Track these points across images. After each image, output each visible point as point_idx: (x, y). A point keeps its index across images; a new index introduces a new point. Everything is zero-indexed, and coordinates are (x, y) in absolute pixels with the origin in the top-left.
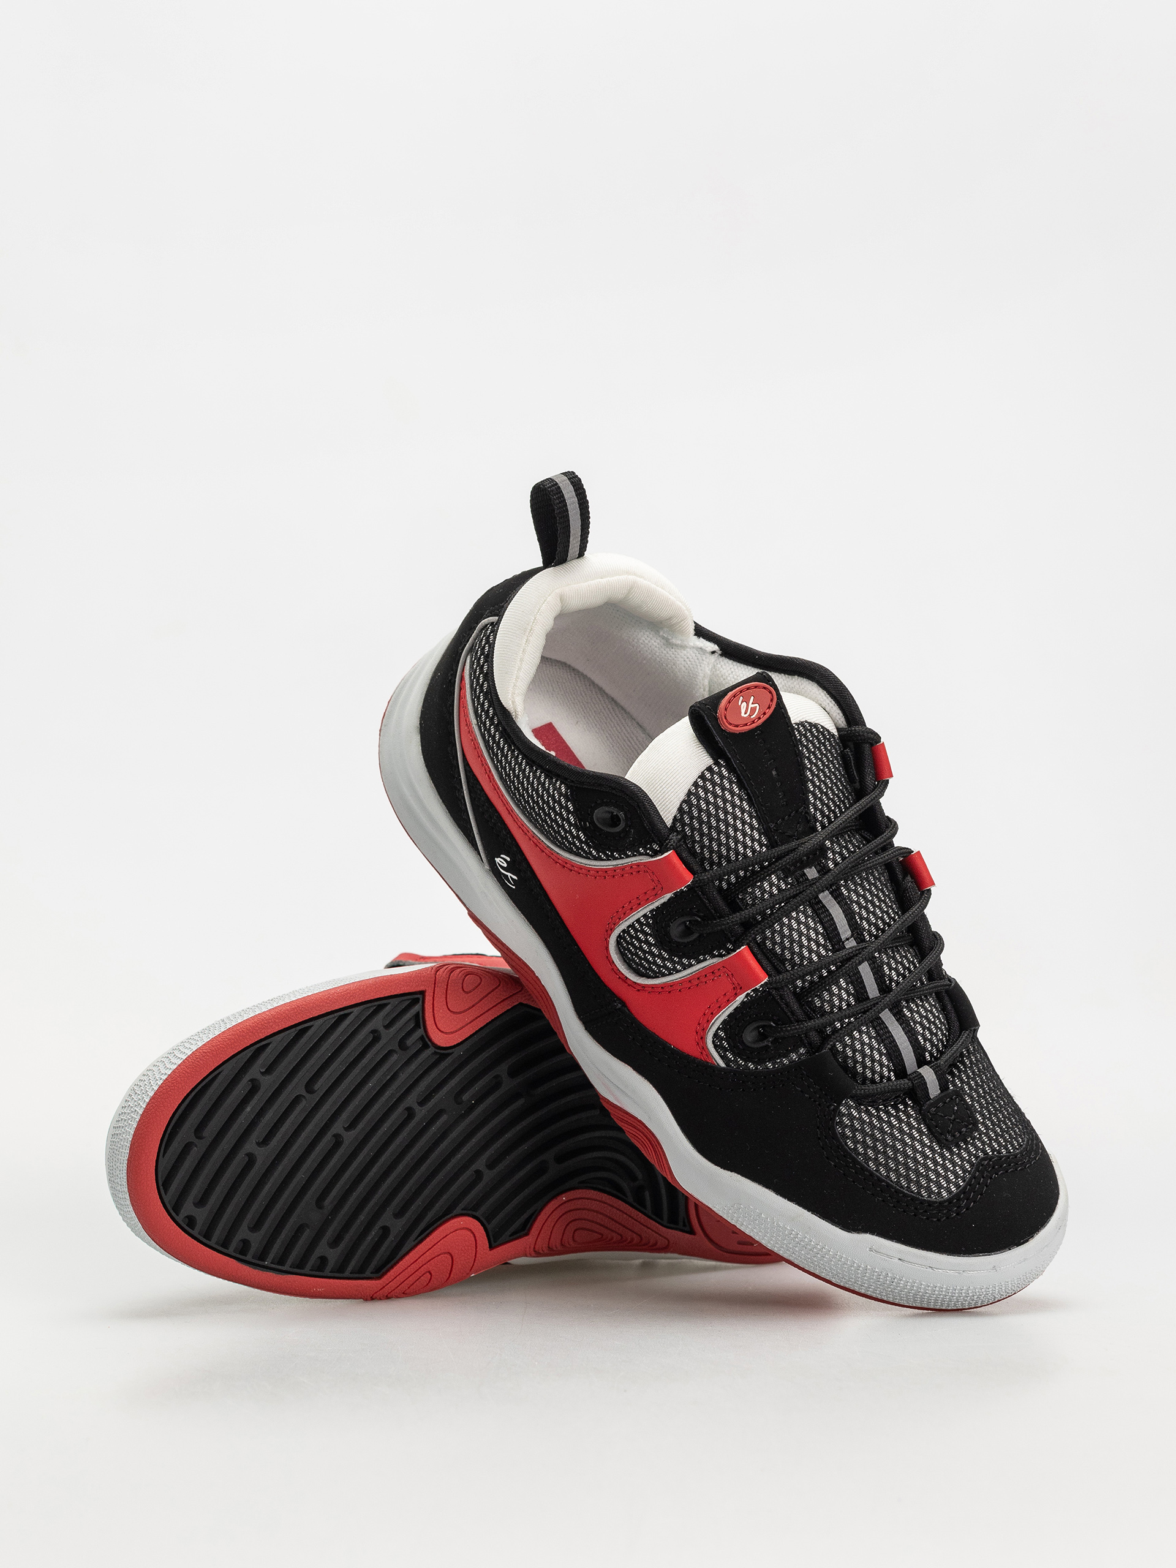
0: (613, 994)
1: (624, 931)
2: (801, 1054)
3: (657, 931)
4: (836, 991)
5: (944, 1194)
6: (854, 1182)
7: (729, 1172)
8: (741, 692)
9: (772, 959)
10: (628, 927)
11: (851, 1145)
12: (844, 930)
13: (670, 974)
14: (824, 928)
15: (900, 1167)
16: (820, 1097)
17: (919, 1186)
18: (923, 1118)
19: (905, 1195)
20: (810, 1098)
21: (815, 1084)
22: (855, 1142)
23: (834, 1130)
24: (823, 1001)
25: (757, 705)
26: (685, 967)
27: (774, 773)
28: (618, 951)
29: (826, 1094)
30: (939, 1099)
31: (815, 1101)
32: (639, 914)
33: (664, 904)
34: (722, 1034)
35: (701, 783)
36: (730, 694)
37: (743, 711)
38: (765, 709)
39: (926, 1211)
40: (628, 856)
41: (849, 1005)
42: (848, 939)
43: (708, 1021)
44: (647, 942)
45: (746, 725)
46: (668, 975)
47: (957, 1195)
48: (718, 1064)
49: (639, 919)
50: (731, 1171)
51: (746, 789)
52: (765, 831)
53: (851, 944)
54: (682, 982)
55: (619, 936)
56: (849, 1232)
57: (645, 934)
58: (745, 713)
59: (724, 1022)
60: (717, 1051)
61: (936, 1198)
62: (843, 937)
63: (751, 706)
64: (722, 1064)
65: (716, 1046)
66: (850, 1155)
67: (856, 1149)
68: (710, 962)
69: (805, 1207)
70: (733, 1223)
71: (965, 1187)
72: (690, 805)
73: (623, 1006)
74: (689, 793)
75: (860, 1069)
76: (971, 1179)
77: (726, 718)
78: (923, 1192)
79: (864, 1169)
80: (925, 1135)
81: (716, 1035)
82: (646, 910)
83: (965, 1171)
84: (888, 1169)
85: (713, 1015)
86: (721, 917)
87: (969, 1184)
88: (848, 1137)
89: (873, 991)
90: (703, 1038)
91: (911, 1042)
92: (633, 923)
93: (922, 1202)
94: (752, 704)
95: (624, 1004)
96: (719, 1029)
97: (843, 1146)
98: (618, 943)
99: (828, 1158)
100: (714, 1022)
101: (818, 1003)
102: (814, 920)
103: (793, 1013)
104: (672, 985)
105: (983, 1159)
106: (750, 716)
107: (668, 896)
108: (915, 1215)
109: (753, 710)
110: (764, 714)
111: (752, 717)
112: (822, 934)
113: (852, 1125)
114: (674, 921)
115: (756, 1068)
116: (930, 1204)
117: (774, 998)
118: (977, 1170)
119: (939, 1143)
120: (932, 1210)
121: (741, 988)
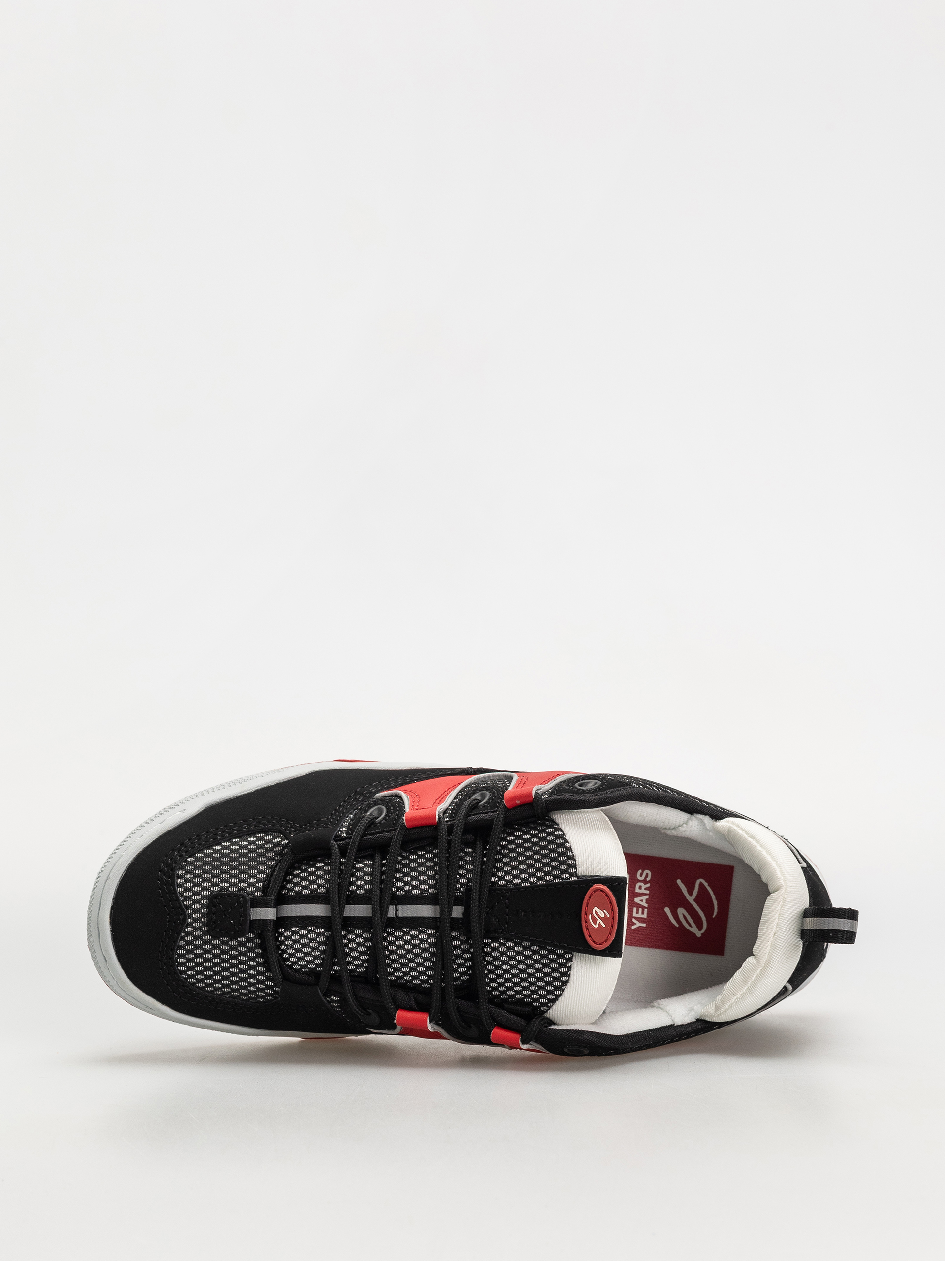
5: (181, 872)
8: (613, 919)
12: (404, 911)
14: (415, 895)
18: (242, 894)
25: (596, 926)
36: (616, 909)
37: (598, 911)
38: (591, 932)
42: (397, 910)
47: (174, 881)
53: (391, 913)
62: (399, 907)
71: (175, 891)
74: (566, 841)
76: (178, 899)
80: (229, 887)
83: (186, 898)
87: (176, 896)
89: (350, 910)
102: (425, 890)
105: (185, 920)
106: (592, 914)
109: (595, 921)
110: (587, 929)
111: (590, 915)
112: (411, 891)
118: (181, 910)
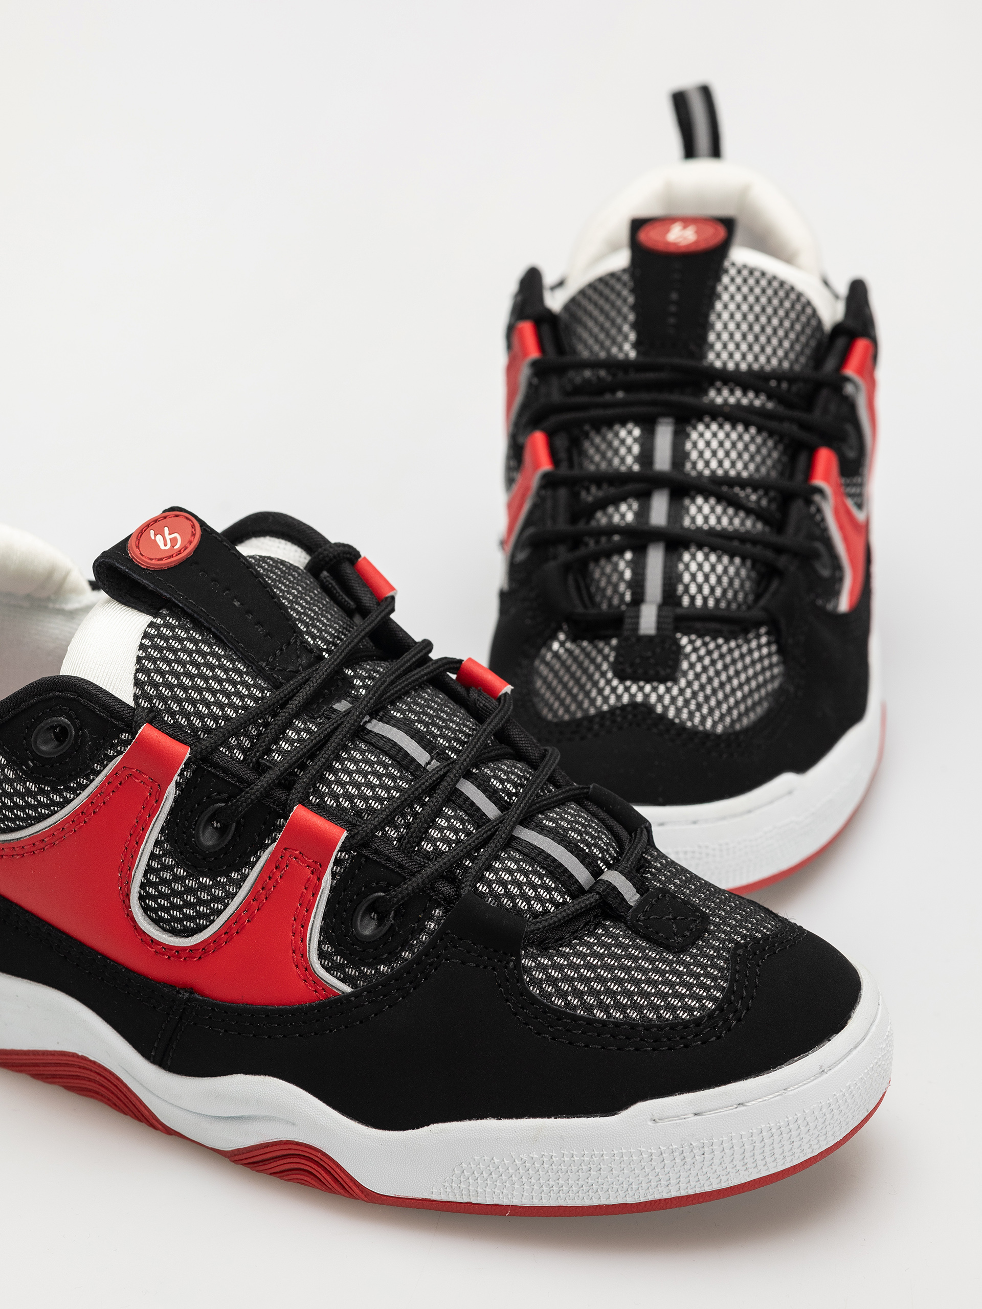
0: (172, 986)
1: (143, 886)
2: (437, 917)
3: (182, 853)
4: (444, 823)
5: (710, 1005)
6: (587, 1046)
7: (426, 1127)
8: (149, 526)
9: (342, 816)
10: (145, 875)
11: (559, 1002)
12: (421, 755)
13: (226, 906)
14: (391, 757)
15: (635, 998)
16: (488, 959)
17: (673, 1009)
18: (635, 930)
19: (660, 1028)
20: (477, 966)
21: (475, 944)
22: (563, 995)
23: (530, 993)
24: (433, 841)
25: (176, 535)
26: (239, 884)
27: (237, 604)
28: (149, 920)
29: (495, 951)
30: (641, 904)
31: (485, 967)
32: (147, 847)
33: (172, 811)
34: (327, 947)
35: (147, 642)
37: (161, 544)
38: (189, 536)
39: (696, 1035)
40: (97, 773)
41: (468, 834)
42: (428, 762)
43: (303, 940)
44: (177, 878)
45: (172, 556)
46: (225, 909)
47: (726, 998)
48: (343, 993)
49: (152, 853)
50: (428, 1125)
51: (209, 631)
52: (258, 673)
53: (435, 766)
54: (246, 905)
55: (141, 898)
56: (614, 1115)
57: (169, 868)
58: (166, 545)
59: (323, 930)
60: (332, 975)
61: (701, 1014)
62: (421, 762)
63: (168, 537)
64: (348, 989)
65: (328, 969)
66: (565, 1013)
67: (568, 1004)
68: (265, 856)
69: (542, 1116)
70: (465, 1200)
71: (731, 986)
72: (147, 672)
73: (191, 993)
74: (139, 659)
75: (523, 905)
76: (733, 975)
77: (143, 556)
78: (680, 1013)
79: (592, 1022)
80: (647, 948)
81: (322, 955)
82: (154, 833)
83: (720, 969)
84: (622, 1008)
85: (304, 926)
86: (249, 784)
87: (732, 981)
88: (550, 995)
89: (491, 810)
90: (308, 968)
91: (572, 852)
92: (148, 865)
93: (685, 1024)
94: (170, 534)
95: (192, 990)
96: (320, 943)
97: (549, 1007)
98: (146, 909)
99: (539, 1034)
100: (311, 937)
101: (429, 848)
102: (372, 753)
103: (401, 866)
104: (236, 918)
105: (736, 949)
106: (173, 546)
107: (171, 792)
108: (686, 1046)
110: (190, 542)
111: (176, 548)
112: (392, 766)
113: (549, 977)
114: (195, 826)
115: (393, 968)
116: (697, 1022)
117: (367, 858)
118: (735, 962)
119: (669, 949)
120: (704, 1029)
121: (320, 865)
